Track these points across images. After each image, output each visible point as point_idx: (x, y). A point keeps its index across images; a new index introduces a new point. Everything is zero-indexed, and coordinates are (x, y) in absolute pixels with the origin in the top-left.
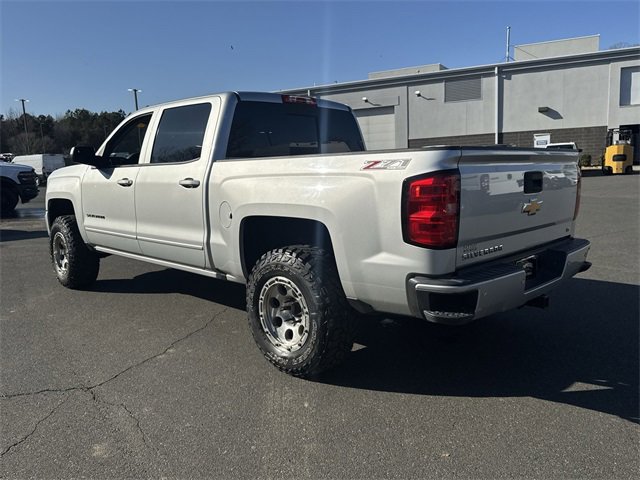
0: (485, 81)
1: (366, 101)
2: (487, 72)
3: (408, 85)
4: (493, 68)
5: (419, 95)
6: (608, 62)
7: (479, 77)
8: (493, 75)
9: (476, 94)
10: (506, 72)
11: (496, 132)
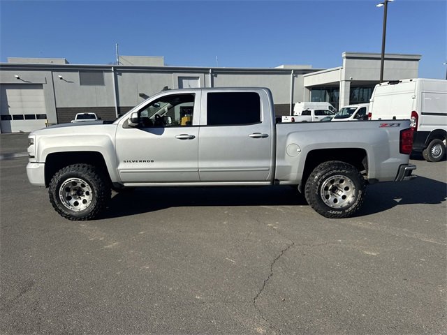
0: (106, 74)
1: (18, 78)
2: (107, 69)
3: (52, 71)
4: (111, 67)
5: (61, 78)
6: (172, 72)
7: (102, 71)
8: (111, 71)
9: (101, 83)
10: (119, 70)
11: (116, 106)
